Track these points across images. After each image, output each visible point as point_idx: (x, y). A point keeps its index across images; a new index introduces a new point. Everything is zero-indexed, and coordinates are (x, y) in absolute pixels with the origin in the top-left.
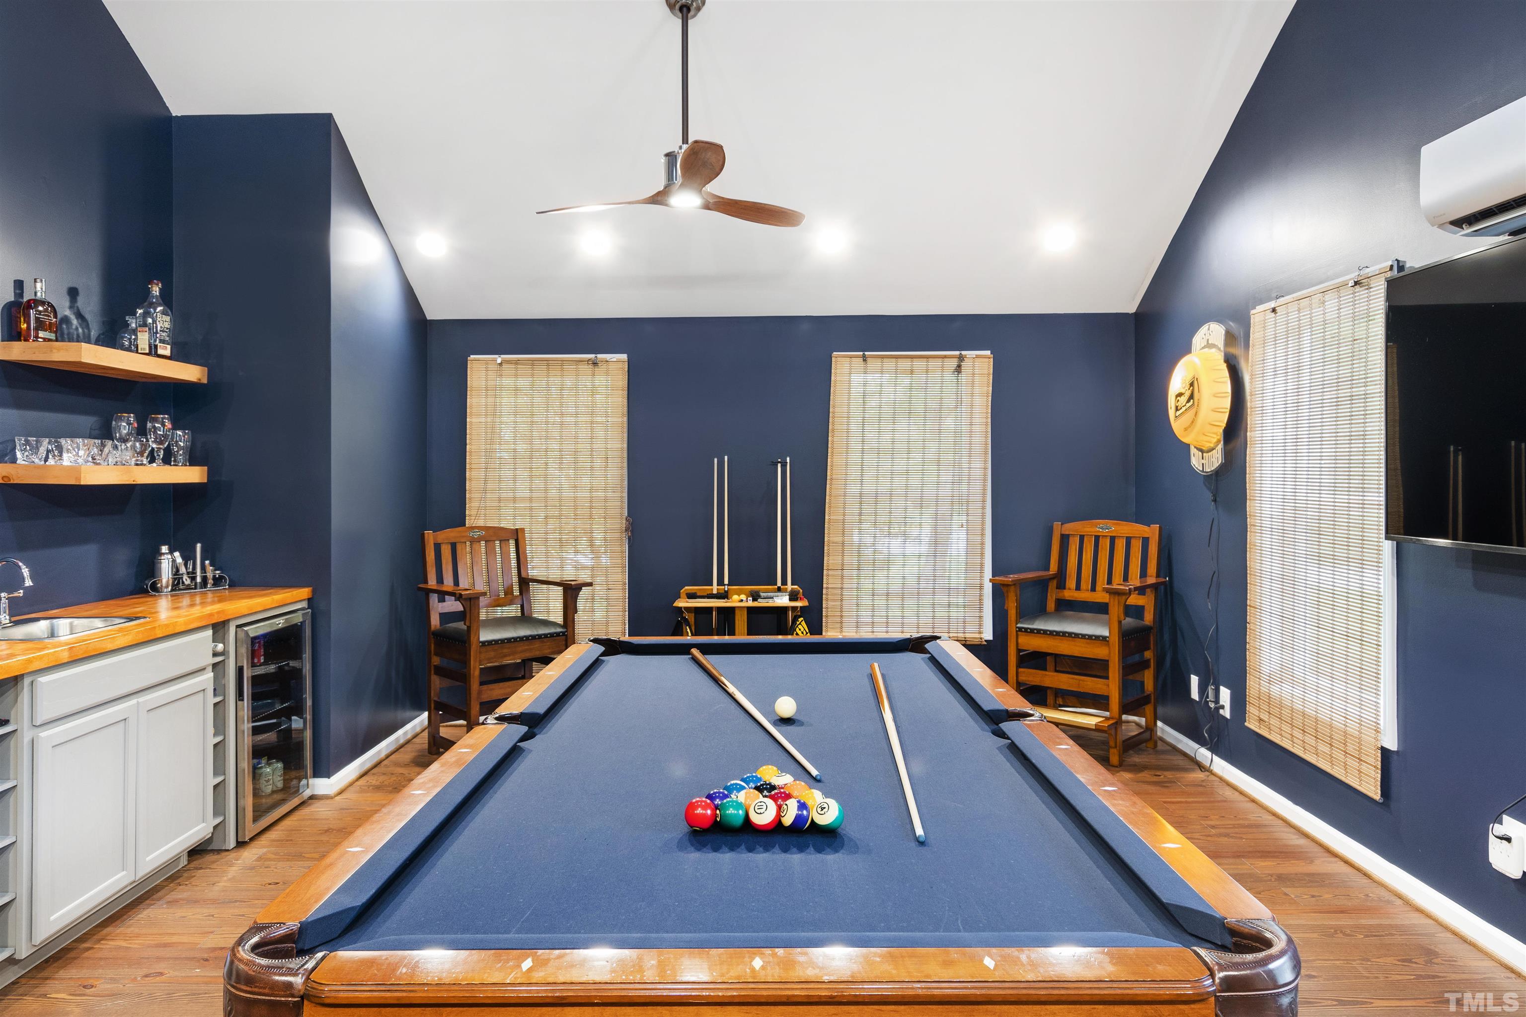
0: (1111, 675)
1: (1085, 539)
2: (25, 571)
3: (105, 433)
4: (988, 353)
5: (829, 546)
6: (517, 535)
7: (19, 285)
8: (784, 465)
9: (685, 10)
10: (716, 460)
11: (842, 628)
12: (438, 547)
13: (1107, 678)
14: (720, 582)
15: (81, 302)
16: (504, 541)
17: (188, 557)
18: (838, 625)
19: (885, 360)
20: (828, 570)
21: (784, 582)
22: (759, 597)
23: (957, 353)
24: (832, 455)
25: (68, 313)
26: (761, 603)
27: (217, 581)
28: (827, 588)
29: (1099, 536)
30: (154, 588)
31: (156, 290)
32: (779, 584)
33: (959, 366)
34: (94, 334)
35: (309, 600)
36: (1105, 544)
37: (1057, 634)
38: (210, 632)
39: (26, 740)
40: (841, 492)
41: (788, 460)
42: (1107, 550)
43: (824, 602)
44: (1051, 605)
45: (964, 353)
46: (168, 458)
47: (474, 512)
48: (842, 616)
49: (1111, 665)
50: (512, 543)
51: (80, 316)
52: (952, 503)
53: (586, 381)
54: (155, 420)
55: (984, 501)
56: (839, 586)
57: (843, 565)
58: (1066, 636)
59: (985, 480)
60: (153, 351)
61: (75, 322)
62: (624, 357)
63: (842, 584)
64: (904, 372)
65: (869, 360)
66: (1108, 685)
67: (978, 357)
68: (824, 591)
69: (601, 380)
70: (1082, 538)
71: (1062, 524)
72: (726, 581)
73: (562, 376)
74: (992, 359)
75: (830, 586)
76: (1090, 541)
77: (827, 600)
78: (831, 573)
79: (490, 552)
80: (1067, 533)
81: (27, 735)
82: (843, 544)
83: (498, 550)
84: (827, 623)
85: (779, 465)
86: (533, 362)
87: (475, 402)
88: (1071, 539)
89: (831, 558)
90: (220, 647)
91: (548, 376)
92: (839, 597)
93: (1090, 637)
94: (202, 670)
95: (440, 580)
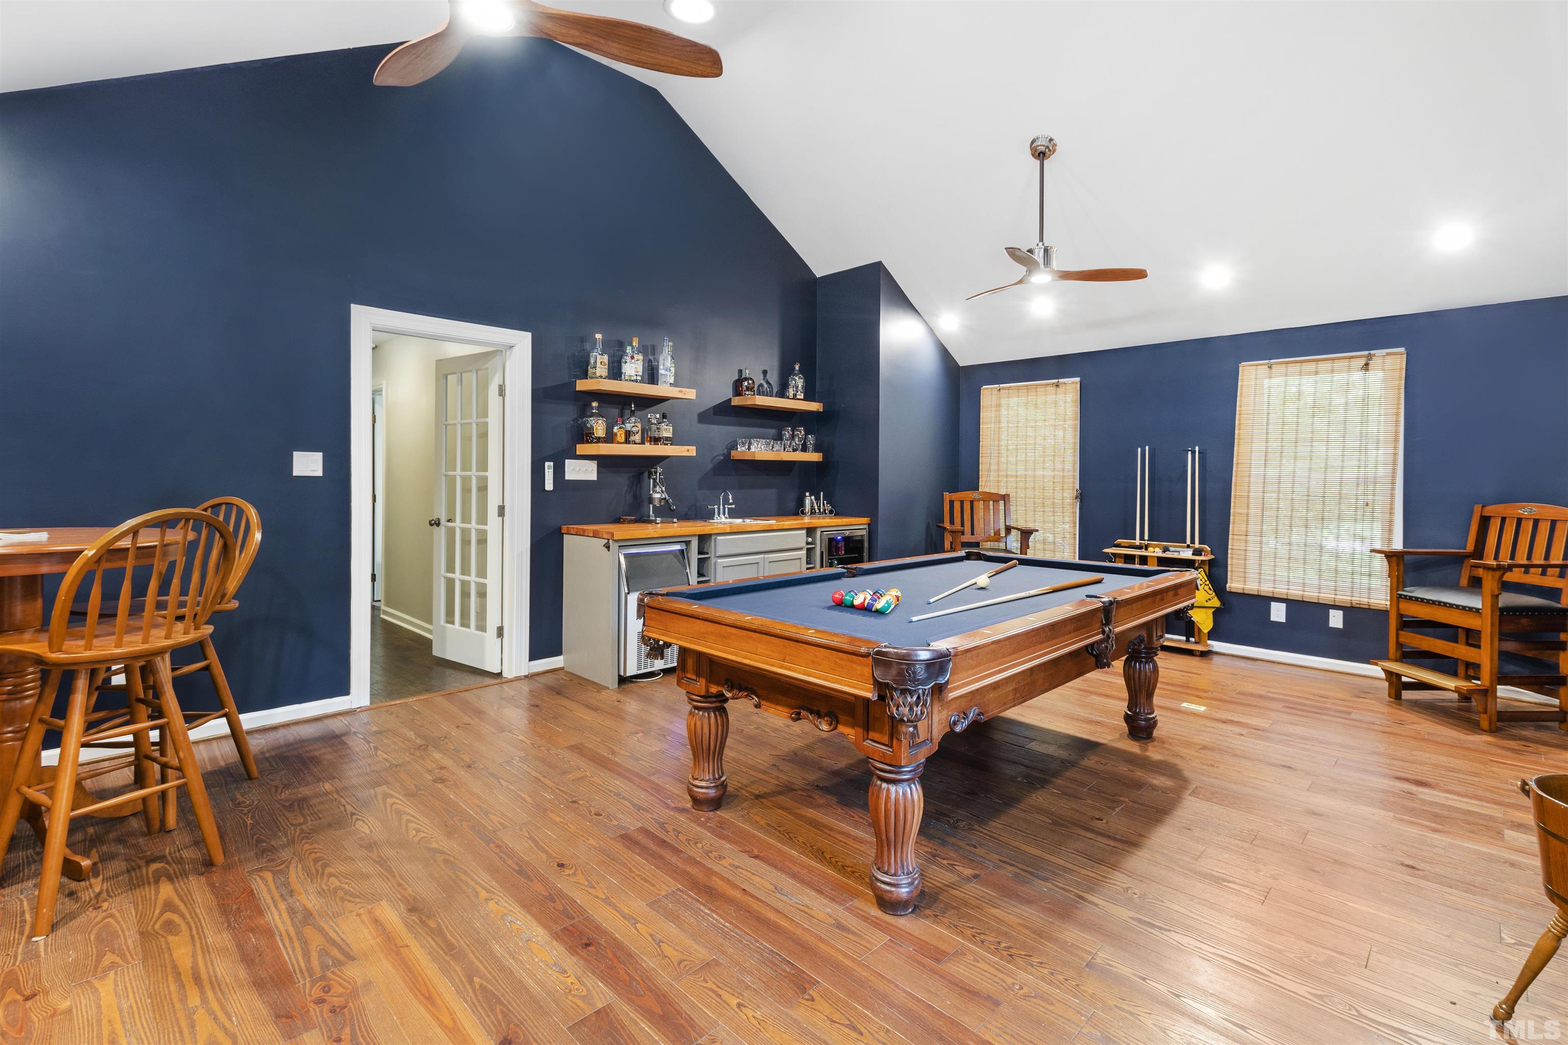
0: (1482, 645)
1: (1507, 521)
2: (730, 497)
3: (779, 438)
4: (1402, 350)
5: (1234, 516)
6: (1005, 498)
7: (740, 371)
8: (1193, 452)
9: (1041, 155)
10: (1139, 449)
11: (1245, 581)
12: (952, 503)
13: (1479, 647)
14: (1142, 538)
15: (768, 377)
16: (996, 501)
17: (818, 499)
18: (1242, 579)
19: (1290, 365)
20: (1233, 535)
21: (1193, 541)
22: (1169, 550)
23: (1366, 353)
24: (1238, 445)
25: (762, 382)
26: (1168, 555)
27: (831, 512)
28: (1232, 549)
29: (1522, 519)
30: (803, 513)
31: (797, 367)
32: (1188, 542)
33: (1367, 364)
34: (775, 391)
35: (869, 525)
36: (1528, 527)
37: (1434, 603)
38: (804, 532)
39: (713, 562)
40: (1247, 474)
41: (1197, 449)
42: (1528, 532)
43: (1229, 560)
44: (1464, 581)
45: (1372, 352)
46: (804, 449)
47: (983, 484)
48: (1245, 572)
49: (1483, 635)
50: (1002, 503)
51: (768, 383)
52: (1358, 485)
53: (1051, 398)
54: (785, 430)
55: (1393, 483)
56: (1244, 548)
57: (1247, 531)
58: (1440, 605)
59: (1395, 464)
60: (794, 398)
61: (766, 386)
62: (1078, 379)
63: (1246, 547)
64: (1309, 373)
65: (1274, 366)
66: (1480, 654)
67: (1388, 354)
68: (1229, 551)
69: (1060, 397)
70: (1503, 520)
71: (1483, 506)
72: (1146, 537)
73: (1036, 395)
74: (1405, 356)
75: (1235, 547)
76: (1512, 524)
77: (1232, 558)
78: (1235, 537)
79: (986, 508)
80: (1488, 515)
81: (713, 560)
82: (1248, 514)
83: (991, 507)
84: (1232, 576)
85: (1190, 452)
86: (1018, 388)
87: (986, 416)
88: (1492, 520)
89: (1236, 525)
90: (810, 540)
91: (1028, 396)
92: (1243, 557)
93: (1464, 608)
94: (800, 549)
95: (952, 522)
